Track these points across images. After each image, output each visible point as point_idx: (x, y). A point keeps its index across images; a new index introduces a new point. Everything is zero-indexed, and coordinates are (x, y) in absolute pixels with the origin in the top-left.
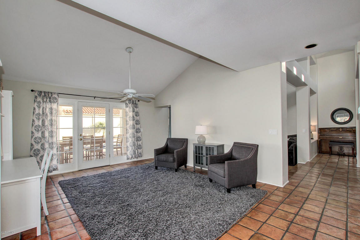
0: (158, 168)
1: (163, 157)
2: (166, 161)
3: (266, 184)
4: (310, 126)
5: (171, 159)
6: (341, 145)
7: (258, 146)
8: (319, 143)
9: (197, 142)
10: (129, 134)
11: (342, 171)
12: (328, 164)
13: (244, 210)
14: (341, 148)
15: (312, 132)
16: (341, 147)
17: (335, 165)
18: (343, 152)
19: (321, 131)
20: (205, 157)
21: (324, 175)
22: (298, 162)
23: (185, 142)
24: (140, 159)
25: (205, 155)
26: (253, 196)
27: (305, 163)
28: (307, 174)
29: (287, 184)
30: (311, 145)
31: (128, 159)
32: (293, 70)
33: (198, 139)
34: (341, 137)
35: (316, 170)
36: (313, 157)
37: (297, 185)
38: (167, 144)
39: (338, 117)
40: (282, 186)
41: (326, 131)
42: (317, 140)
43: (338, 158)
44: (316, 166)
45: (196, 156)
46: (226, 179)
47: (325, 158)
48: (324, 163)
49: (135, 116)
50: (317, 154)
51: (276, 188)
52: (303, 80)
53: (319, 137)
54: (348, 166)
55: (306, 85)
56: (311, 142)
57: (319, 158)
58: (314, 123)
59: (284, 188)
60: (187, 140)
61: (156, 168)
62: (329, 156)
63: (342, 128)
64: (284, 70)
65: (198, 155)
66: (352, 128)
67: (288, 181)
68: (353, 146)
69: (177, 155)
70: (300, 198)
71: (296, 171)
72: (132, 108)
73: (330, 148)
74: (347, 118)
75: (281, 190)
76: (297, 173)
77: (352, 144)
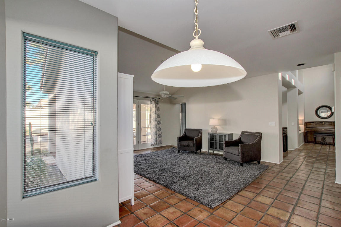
0: (180, 151)
1: (185, 143)
2: (188, 146)
3: (266, 162)
4: (298, 120)
5: (192, 144)
6: (323, 136)
7: (262, 133)
8: (305, 134)
9: (211, 132)
10: (153, 125)
11: (323, 154)
12: (313, 150)
13: (256, 175)
14: (324, 139)
15: (300, 125)
16: (324, 137)
17: (318, 151)
18: (326, 142)
19: (307, 124)
20: (218, 143)
21: (309, 157)
22: (288, 149)
23: (200, 132)
24: (160, 146)
25: (218, 141)
26: (260, 168)
27: (294, 150)
28: (297, 156)
29: (282, 162)
30: (299, 135)
31: (151, 145)
32: (286, 77)
33: (212, 129)
34: (324, 129)
35: (303, 154)
36: (301, 146)
37: (289, 163)
38: (185, 133)
39: (322, 112)
40: (279, 163)
41: (311, 125)
42: (304, 132)
43: (321, 146)
44: (303, 151)
45: (211, 143)
46: (240, 157)
47: (311, 146)
48: (309, 150)
49: (157, 111)
50: (303, 143)
51: (274, 164)
52: (293, 84)
53: (305, 130)
54: (329, 151)
55: (296, 87)
56: (299, 133)
57: (305, 146)
58: (301, 118)
59: (280, 164)
60: (201, 130)
61: (179, 152)
62: (314, 145)
63: (325, 122)
64: (280, 78)
65: (212, 141)
66: (332, 122)
67: (283, 161)
68: (333, 136)
69: (197, 142)
70: (293, 170)
71: (287, 155)
72: (154, 105)
73: (315, 138)
74: (329, 114)
75: (278, 165)
76: (288, 156)
77: (333, 135)
